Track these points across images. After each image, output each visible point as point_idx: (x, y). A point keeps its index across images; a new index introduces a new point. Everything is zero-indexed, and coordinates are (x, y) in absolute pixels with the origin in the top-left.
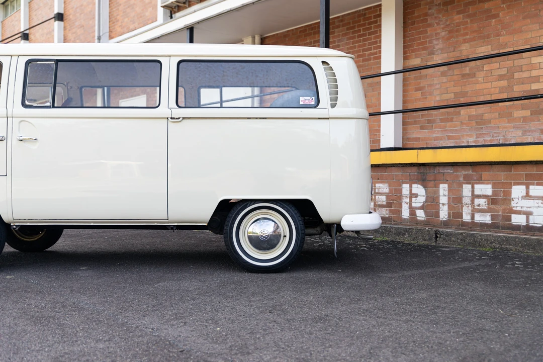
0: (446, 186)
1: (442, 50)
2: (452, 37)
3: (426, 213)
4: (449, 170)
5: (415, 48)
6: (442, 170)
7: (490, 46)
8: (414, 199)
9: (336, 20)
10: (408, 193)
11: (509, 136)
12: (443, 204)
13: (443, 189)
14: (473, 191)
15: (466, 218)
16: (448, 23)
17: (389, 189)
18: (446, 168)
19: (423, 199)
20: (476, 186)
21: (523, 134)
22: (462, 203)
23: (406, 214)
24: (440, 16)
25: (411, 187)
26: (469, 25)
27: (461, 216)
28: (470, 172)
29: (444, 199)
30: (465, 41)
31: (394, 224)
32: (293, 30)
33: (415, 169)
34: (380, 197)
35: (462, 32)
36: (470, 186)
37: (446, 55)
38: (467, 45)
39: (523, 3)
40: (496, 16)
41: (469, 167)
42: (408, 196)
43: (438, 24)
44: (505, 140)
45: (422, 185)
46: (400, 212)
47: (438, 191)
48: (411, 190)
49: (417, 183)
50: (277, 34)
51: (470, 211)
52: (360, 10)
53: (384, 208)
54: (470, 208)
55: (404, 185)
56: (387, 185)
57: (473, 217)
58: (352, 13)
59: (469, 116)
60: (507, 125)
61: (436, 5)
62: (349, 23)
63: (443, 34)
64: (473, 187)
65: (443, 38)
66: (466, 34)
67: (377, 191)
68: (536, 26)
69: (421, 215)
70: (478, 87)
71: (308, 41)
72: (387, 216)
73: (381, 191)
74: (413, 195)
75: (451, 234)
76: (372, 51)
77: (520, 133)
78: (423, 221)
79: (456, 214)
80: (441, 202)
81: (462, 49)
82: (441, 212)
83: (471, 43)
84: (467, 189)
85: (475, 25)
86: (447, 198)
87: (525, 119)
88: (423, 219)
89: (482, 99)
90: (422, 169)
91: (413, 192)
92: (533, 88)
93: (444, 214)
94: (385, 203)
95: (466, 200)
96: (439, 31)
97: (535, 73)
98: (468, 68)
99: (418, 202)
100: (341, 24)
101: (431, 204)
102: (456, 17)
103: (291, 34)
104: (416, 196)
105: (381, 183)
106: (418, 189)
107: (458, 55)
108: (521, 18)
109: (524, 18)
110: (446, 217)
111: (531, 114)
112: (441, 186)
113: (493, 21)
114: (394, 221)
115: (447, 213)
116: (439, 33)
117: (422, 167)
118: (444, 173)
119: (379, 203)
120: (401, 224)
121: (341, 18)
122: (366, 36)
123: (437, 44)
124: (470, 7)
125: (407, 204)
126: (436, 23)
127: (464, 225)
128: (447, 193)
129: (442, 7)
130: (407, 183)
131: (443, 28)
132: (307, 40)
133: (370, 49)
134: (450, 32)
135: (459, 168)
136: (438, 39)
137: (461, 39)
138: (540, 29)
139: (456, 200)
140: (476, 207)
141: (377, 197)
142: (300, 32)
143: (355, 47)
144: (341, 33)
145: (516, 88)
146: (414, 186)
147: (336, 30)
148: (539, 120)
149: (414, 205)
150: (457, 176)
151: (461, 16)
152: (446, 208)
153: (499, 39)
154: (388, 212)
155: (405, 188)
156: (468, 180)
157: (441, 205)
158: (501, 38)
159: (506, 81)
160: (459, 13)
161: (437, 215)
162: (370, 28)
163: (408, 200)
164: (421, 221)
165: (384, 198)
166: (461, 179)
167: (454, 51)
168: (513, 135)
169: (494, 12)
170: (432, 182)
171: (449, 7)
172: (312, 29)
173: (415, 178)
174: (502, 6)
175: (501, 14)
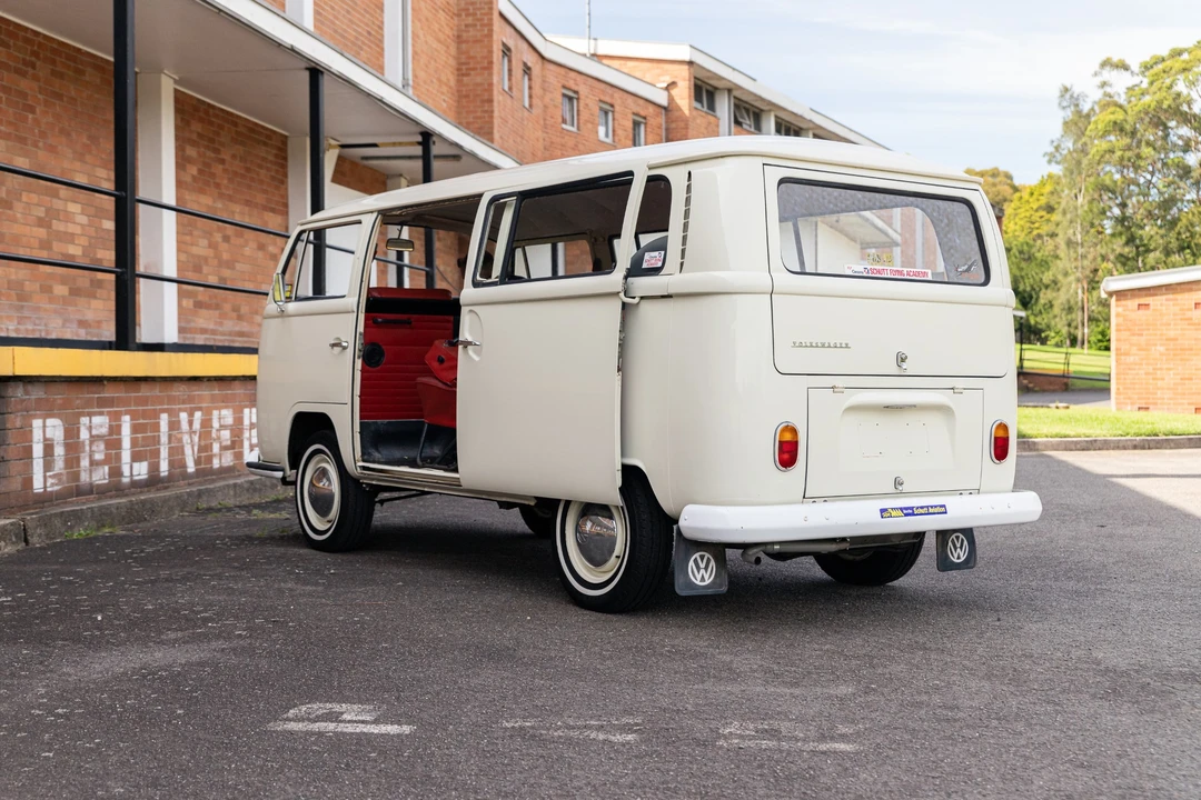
10: (248, 422)
17: (233, 418)
21: (63, 326)
23: (246, 454)
25: (250, 412)
34: (224, 432)
40: (32, 110)
42: (248, 427)
44: (47, 332)
46: (242, 453)
48: (250, 418)
53: (228, 452)
55: (245, 411)
56: (231, 411)
59: (9, 282)
67: (222, 422)
70: (17, 229)
72: (232, 464)
73: (225, 422)
85: (11, 111)
89: (22, 253)
94: (229, 443)
97: (72, 228)
98: (4, 188)
104: (255, 426)
105: (227, 407)
109: (60, 132)
113: (30, 116)
114: (238, 471)
119: (224, 444)
120: (243, 474)
125: (248, 439)
130: (247, 407)
145: (57, 247)
146: (252, 410)
149: (253, 441)
154: (232, 457)
155: (246, 416)
163: (248, 434)
165: (229, 434)
169: (30, 101)
174: (40, 96)
175: (38, 110)
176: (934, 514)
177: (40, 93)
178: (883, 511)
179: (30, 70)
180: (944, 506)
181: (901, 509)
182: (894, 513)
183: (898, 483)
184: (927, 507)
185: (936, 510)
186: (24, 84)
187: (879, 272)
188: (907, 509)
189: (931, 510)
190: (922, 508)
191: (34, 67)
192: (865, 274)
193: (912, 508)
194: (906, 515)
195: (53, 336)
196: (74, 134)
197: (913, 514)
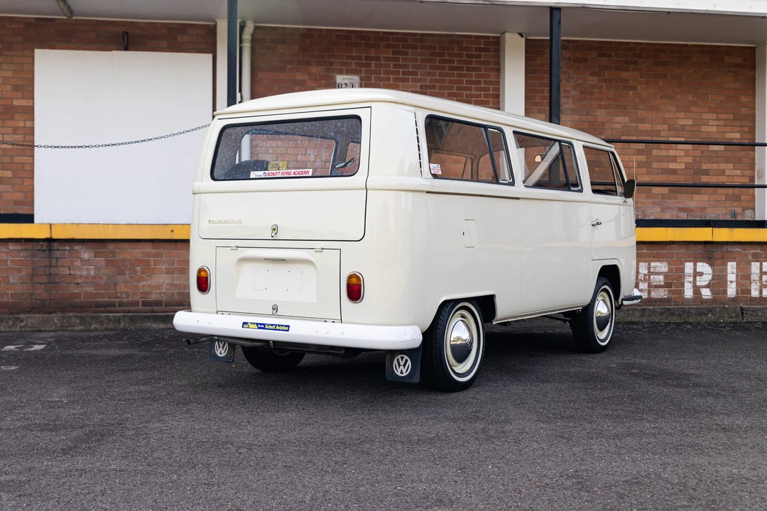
0: (735, 263)
1: (573, 110)
2: (585, 99)
3: (712, 291)
4: (738, 249)
5: (537, 101)
6: (730, 248)
7: (627, 118)
8: (698, 278)
9: (409, 37)
10: (692, 271)
11: (648, 212)
12: (731, 282)
13: (731, 267)
14: (761, 268)
15: (755, 293)
16: (580, 82)
17: (669, 268)
18: (734, 246)
19: (710, 277)
20: (764, 263)
21: (662, 212)
22: (750, 280)
23: (689, 293)
24: (571, 72)
25: (695, 265)
26: (605, 90)
27: (749, 292)
28: (759, 251)
29: (731, 277)
30: (600, 107)
31: (675, 305)
32: (321, 30)
33: (701, 246)
34: (656, 277)
35: (596, 96)
36: (758, 264)
37: (578, 117)
38: (603, 111)
39: (661, 83)
40: (634, 88)
41: (758, 246)
42: (692, 275)
43: (567, 80)
44: (645, 215)
45: (708, 263)
46: (682, 292)
47: (726, 268)
48: (695, 269)
49: (701, 261)
50: (285, 28)
51: (758, 287)
52: (454, 35)
53: (661, 289)
54: (758, 284)
55: (687, 264)
56: (665, 264)
57: (761, 292)
58: (440, 35)
60: (645, 201)
61: (565, 58)
62: (434, 48)
63: (574, 93)
64: (761, 265)
65: (573, 97)
66: (601, 99)
67: (652, 270)
68: (674, 108)
69: (706, 293)
71: (354, 54)
72: (666, 297)
73: (657, 270)
74: (696, 274)
75: (757, 310)
76: (473, 92)
77: (659, 209)
78: (709, 300)
79: (744, 290)
80: (729, 279)
81: (597, 114)
82: (728, 290)
83: (608, 110)
84: (755, 267)
85: (611, 92)
86: (735, 275)
87: (663, 196)
88: (710, 297)
90: (709, 247)
91: (698, 270)
92: (671, 167)
93: (732, 291)
94: (663, 283)
95: (755, 277)
96: (568, 89)
99: (702, 281)
100: (419, 44)
101: (718, 282)
102: (591, 78)
103: (317, 36)
104: (701, 274)
105: (658, 261)
106: (704, 267)
107: (592, 120)
108: (659, 96)
109: (662, 97)
110: (734, 294)
111: (669, 192)
112: (729, 264)
113: (631, 92)
114: (675, 302)
115: (735, 290)
116: (569, 91)
117: (708, 245)
118: (732, 252)
119: (655, 284)
120: (683, 304)
121: (419, 37)
122: (463, 71)
123: (567, 103)
124: (606, 72)
125: (690, 283)
126: (565, 79)
127: (753, 300)
128: (735, 271)
129: (572, 63)
130: (690, 261)
131: (573, 87)
132: (352, 53)
133: (470, 89)
134: (582, 92)
135: (748, 247)
136: (568, 97)
137: (595, 103)
138: (677, 111)
139: (744, 277)
140: (764, 283)
141: (652, 277)
142: (338, 37)
143: (444, 81)
144: (419, 58)
145: (654, 165)
146: (699, 264)
147: (410, 51)
148: (676, 199)
149: (698, 284)
150: (746, 255)
151: (595, 78)
152: (734, 285)
153: (637, 113)
154: (666, 293)
155: (689, 267)
156: (756, 258)
157: (729, 283)
158: (639, 112)
159: (645, 157)
160: (592, 74)
161: (725, 292)
162: (471, 62)
163: (691, 279)
164: (707, 300)
165: (661, 278)
166: (750, 257)
167: (587, 115)
168: (652, 211)
169: (631, 83)
170: (720, 260)
171: (581, 65)
172: (363, 38)
173: (700, 256)
174: (640, 79)
175: (639, 87)
176: (279, 330)
177: (641, 77)
178: (244, 323)
179: (632, 66)
180: (289, 326)
181: (257, 324)
182: (251, 326)
183: (275, 308)
184: (276, 325)
185: (282, 328)
186: (624, 75)
187: (273, 174)
188: (261, 324)
189: (277, 328)
190: (272, 325)
191: (636, 63)
192: (263, 177)
193: (264, 325)
194: (259, 328)
195: (652, 218)
196: (678, 97)
197: (264, 328)
